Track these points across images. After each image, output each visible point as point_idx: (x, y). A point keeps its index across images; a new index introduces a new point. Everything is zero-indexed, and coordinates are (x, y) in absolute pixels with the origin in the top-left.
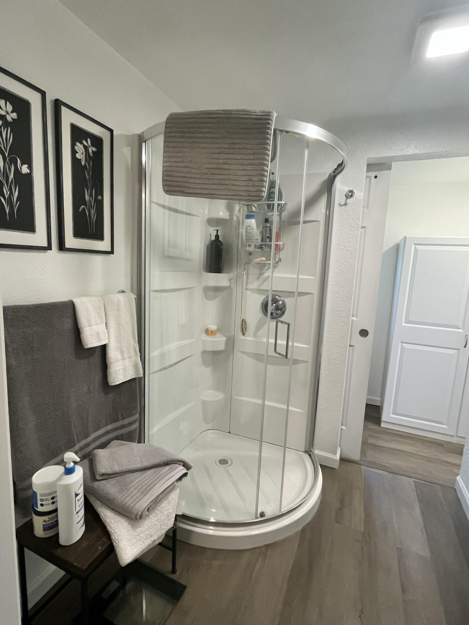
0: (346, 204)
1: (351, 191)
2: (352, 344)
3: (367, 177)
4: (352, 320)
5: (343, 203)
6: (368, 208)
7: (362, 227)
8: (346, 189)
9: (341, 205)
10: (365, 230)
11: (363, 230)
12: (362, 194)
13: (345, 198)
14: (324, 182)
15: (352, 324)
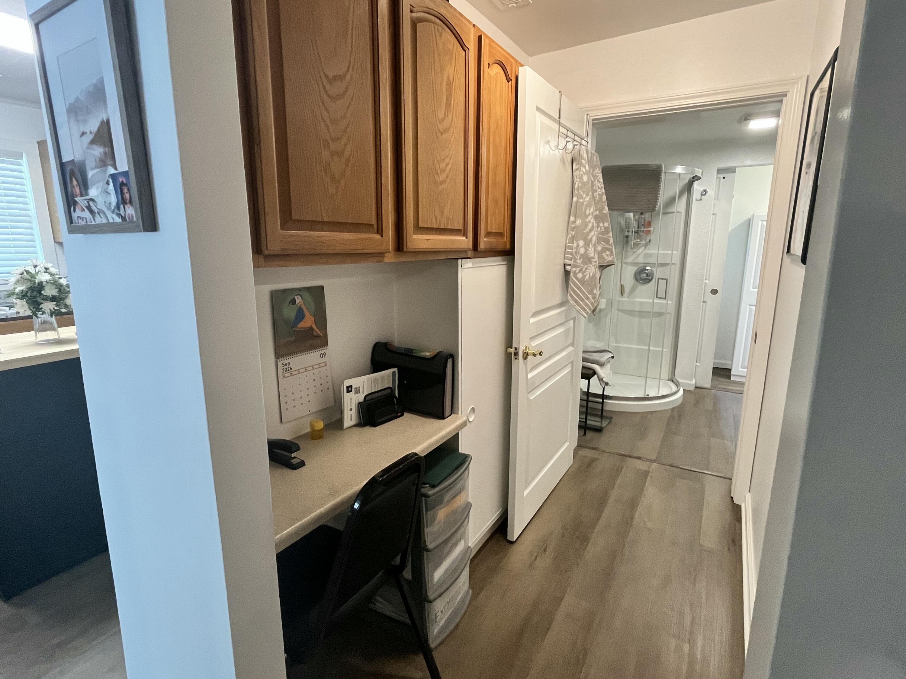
0: (701, 200)
1: (705, 191)
2: (704, 301)
3: (717, 178)
4: (705, 283)
5: (699, 198)
6: (718, 200)
7: (713, 214)
8: (702, 189)
9: (697, 200)
10: (716, 217)
11: (714, 216)
12: (713, 192)
13: (700, 195)
14: (685, 185)
15: (705, 285)
